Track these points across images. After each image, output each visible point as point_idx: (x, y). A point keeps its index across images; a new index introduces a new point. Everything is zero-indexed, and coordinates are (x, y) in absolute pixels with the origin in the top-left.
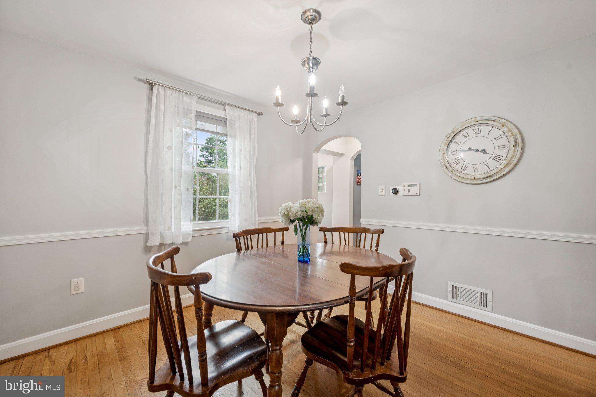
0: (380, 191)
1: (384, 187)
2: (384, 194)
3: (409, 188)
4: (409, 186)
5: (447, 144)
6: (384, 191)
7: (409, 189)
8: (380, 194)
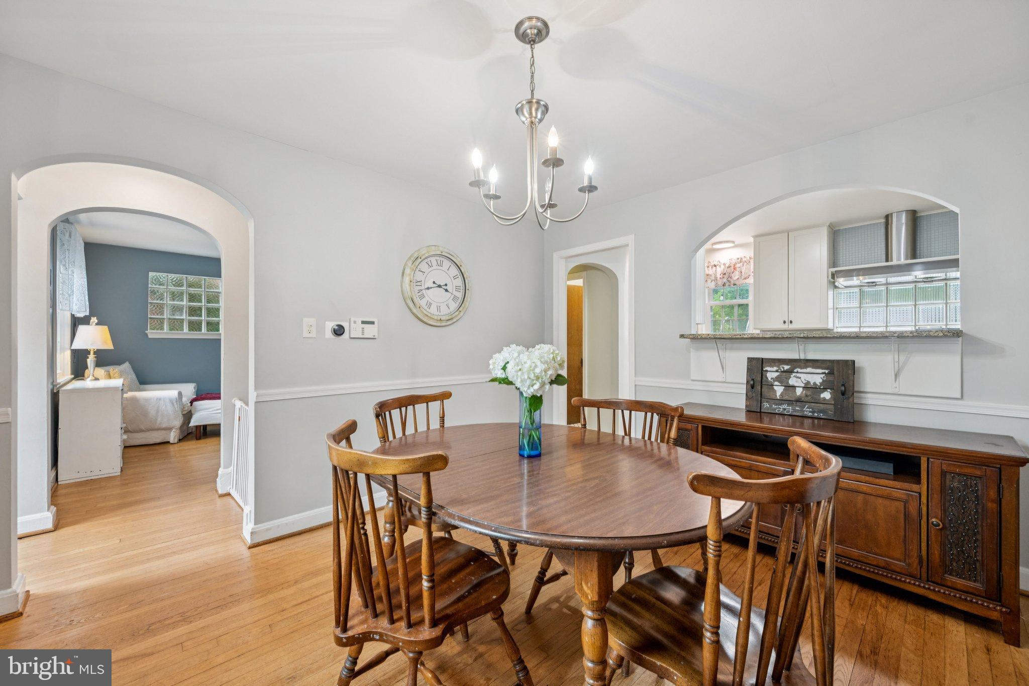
0: (305, 329)
1: (312, 321)
2: (313, 335)
3: (364, 326)
4: (363, 322)
5: (413, 269)
6: (314, 329)
7: (363, 328)
8: (305, 334)
